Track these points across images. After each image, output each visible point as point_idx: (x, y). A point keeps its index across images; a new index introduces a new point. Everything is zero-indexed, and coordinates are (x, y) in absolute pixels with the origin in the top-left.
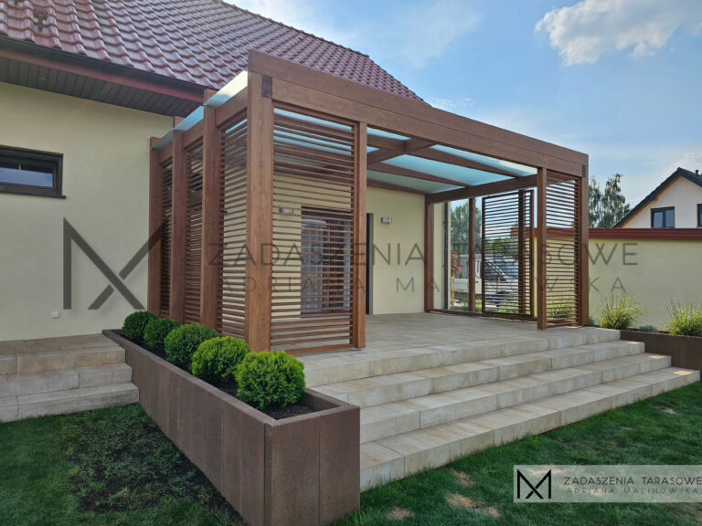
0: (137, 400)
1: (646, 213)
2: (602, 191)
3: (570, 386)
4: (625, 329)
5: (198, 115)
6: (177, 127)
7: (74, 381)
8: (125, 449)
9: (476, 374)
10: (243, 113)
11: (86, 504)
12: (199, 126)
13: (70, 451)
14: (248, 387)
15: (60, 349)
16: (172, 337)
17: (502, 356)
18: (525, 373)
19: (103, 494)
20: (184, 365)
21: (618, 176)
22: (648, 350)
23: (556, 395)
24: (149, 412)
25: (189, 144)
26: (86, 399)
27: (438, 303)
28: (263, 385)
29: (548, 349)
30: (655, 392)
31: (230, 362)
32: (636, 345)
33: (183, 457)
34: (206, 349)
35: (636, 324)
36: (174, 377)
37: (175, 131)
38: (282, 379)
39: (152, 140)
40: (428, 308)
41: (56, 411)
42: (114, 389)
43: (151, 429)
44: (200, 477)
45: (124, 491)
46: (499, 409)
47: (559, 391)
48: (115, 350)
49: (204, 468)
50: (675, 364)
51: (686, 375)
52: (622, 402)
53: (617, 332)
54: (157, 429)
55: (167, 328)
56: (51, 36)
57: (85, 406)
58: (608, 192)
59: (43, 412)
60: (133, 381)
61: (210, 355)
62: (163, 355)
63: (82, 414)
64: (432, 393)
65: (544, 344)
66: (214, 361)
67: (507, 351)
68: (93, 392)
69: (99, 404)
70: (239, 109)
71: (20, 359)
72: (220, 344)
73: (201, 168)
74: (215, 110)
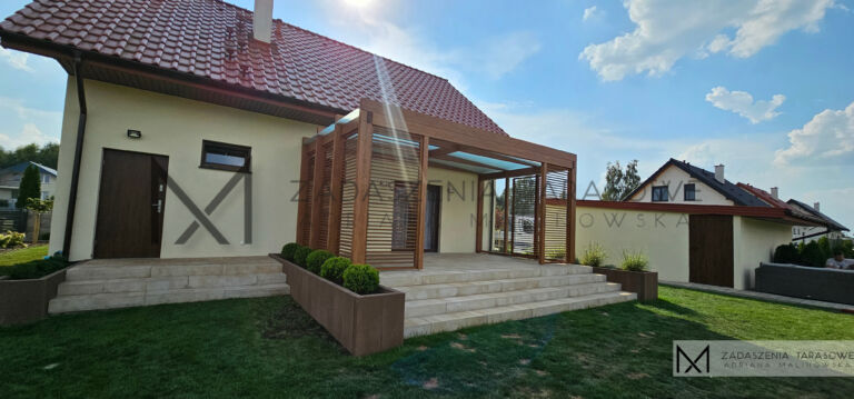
0: (288, 293)
1: (649, 189)
2: (624, 172)
3: (546, 297)
4: (596, 266)
5: (332, 128)
6: (320, 133)
7: (254, 281)
8: (284, 315)
9: (487, 286)
10: (356, 130)
11: (265, 336)
12: (332, 133)
13: (255, 314)
14: (349, 281)
15: (245, 263)
16: (310, 257)
17: (508, 278)
18: (519, 288)
19: (272, 333)
20: (317, 272)
21: (636, 161)
22: (609, 280)
23: (535, 301)
24: (295, 298)
25: (325, 144)
26: (262, 290)
27: (485, 247)
28: (357, 280)
29: (540, 276)
30: (602, 304)
31: (341, 270)
32: (600, 276)
33: (314, 321)
34: (329, 263)
35: (605, 263)
36: (311, 278)
37: (319, 136)
38: (367, 279)
39: (304, 139)
40: (479, 250)
41: (245, 296)
42: (276, 286)
43: (297, 307)
44: (322, 328)
45: (284, 332)
46: (497, 306)
47: (539, 299)
48: (277, 265)
49: (325, 325)
50: (623, 289)
51: (628, 295)
52: (575, 308)
53: (590, 268)
54: (300, 308)
55: (308, 252)
56: (250, 80)
57: (261, 294)
58: (628, 172)
59: (237, 296)
60: (287, 282)
61: (331, 266)
62: (306, 268)
63: (258, 298)
64: (457, 296)
65: (538, 273)
66: (333, 270)
67: (512, 275)
68: (264, 287)
69: (268, 294)
70: (354, 127)
71: (225, 267)
72: (336, 261)
73: (332, 156)
74: (341, 126)
